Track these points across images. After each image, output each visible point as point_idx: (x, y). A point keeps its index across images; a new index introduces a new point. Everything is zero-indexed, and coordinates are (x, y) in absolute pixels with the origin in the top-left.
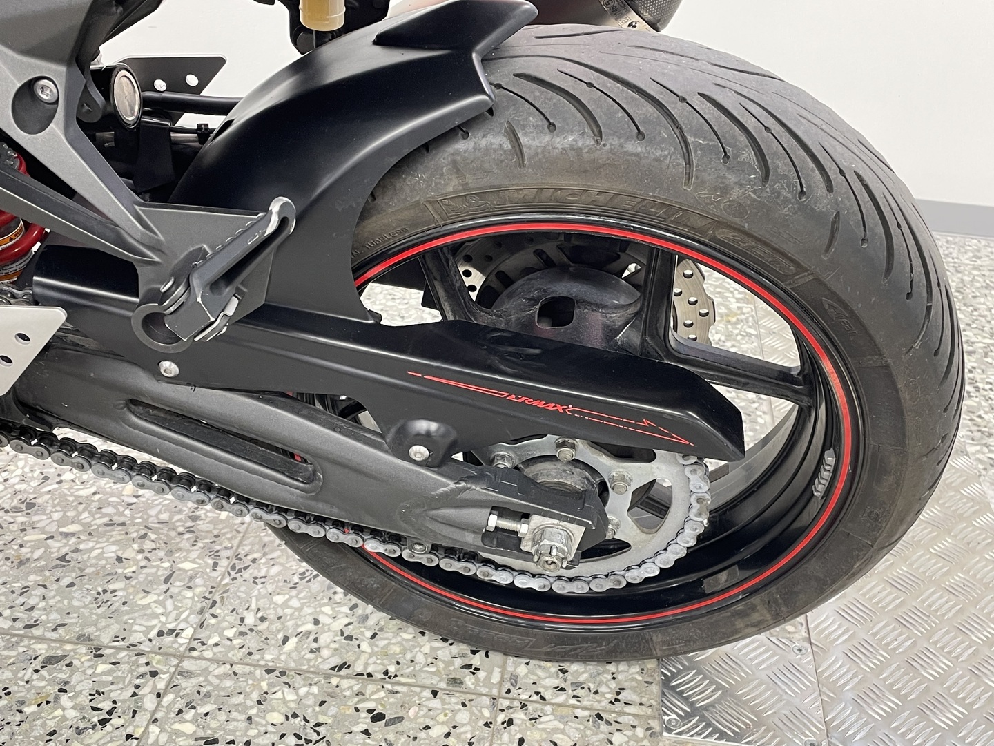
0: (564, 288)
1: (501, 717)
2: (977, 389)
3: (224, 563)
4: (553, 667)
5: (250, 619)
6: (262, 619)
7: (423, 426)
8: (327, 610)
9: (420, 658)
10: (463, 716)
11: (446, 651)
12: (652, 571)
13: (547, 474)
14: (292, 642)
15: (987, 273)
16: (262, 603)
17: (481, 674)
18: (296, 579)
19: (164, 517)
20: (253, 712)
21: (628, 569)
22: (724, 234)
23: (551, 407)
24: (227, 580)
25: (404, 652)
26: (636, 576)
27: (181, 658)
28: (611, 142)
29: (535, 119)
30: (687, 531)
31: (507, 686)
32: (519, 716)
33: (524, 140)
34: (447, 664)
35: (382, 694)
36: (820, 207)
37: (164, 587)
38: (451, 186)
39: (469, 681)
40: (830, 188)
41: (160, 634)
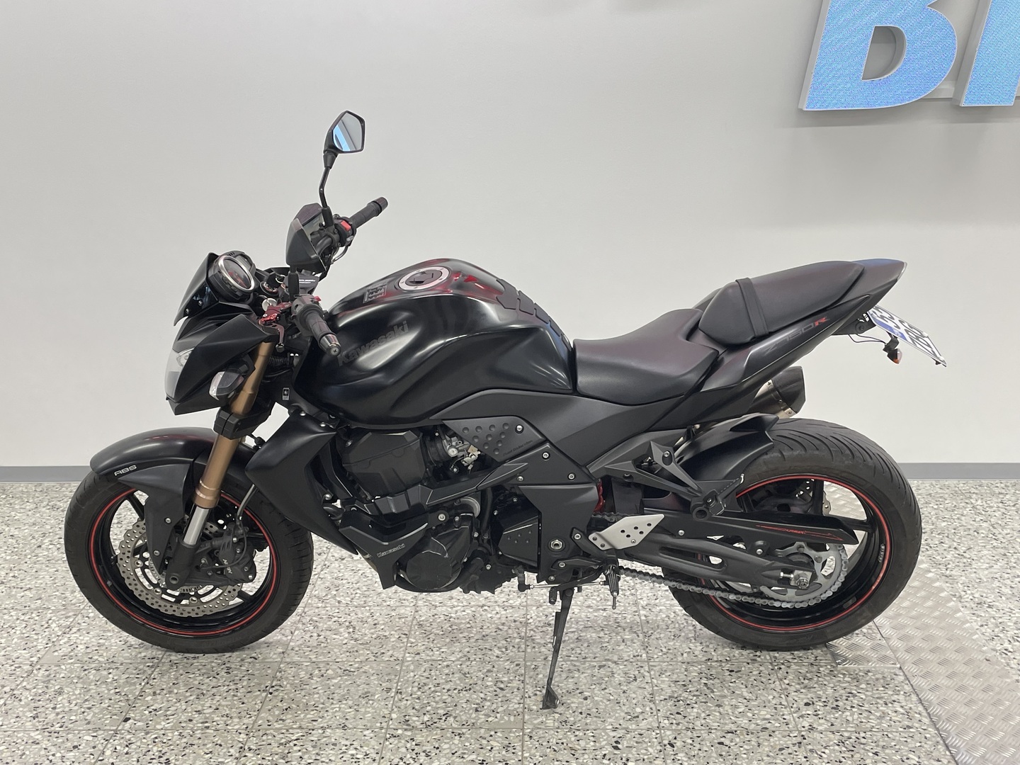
0: (783, 501)
1: (776, 668)
2: (931, 547)
3: (640, 635)
4: (789, 653)
5: (664, 650)
6: (669, 649)
7: (760, 543)
8: (691, 645)
9: (736, 655)
10: (761, 668)
11: (745, 652)
12: (830, 594)
13: (795, 558)
14: (685, 655)
15: (925, 497)
16: (665, 645)
17: (763, 657)
18: (673, 637)
19: (605, 623)
20: (686, 673)
21: (821, 595)
22: (844, 475)
23: (799, 532)
24: (646, 640)
25: (729, 654)
26: (824, 596)
27: (648, 663)
28: (810, 452)
29: (786, 448)
30: (842, 575)
31: (773, 659)
32: (782, 667)
33: (784, 453)
34: (748, 656)
35: (729, 665)
36: (870, 465)
37: (624, 644)
38: (764, 468)
39: (758, 659)
40: (871, 459)
41: (634, 656)
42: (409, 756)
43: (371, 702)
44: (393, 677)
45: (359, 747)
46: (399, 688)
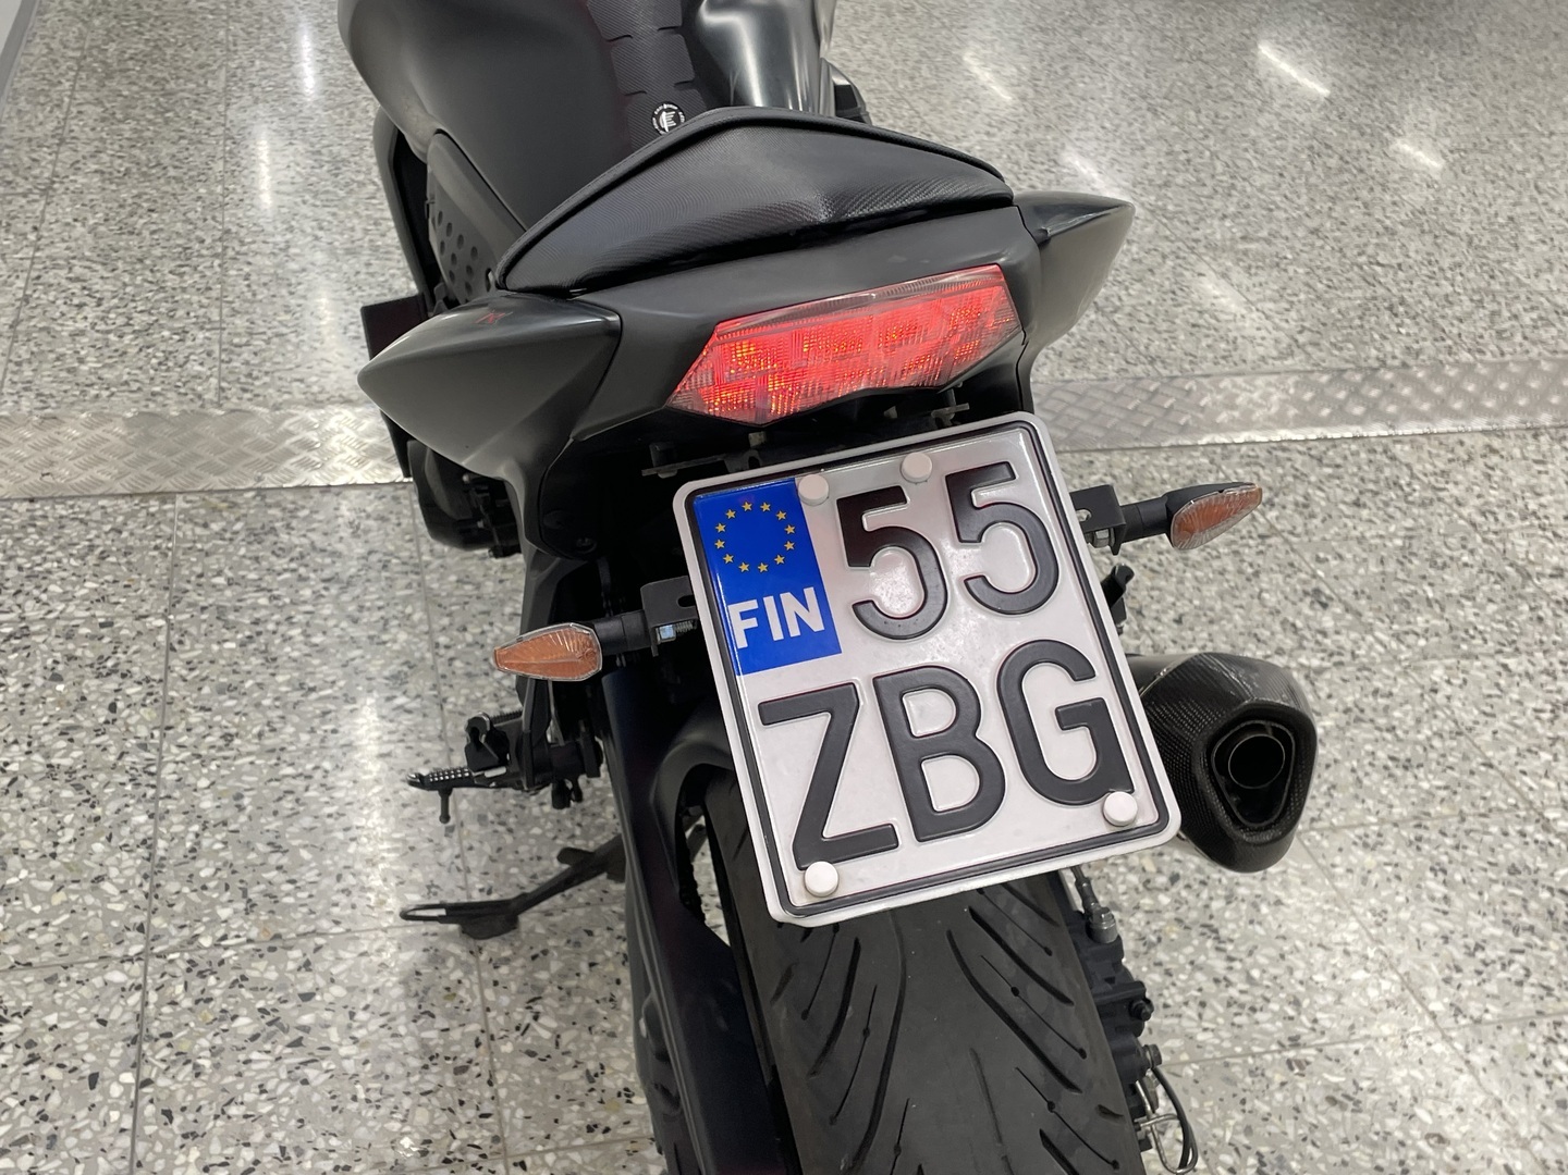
42: (1502, 975)
43: (1365, 1084)
44: (1236, 1069)
45: (1539, 1060)
46: (1274, 1047)
